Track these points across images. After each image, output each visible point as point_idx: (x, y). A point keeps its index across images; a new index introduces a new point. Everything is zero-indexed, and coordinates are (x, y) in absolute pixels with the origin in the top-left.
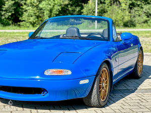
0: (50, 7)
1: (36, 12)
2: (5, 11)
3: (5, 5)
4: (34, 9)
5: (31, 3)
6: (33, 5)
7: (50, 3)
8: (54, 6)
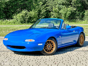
0: (65, 12)
1: (57, 15)
2: (41, 15)
3: (41, 12)
4: (57, 14)
5: (55, 11)
6: (56, 12)
7: (65, 10)
8: (67, 12)
